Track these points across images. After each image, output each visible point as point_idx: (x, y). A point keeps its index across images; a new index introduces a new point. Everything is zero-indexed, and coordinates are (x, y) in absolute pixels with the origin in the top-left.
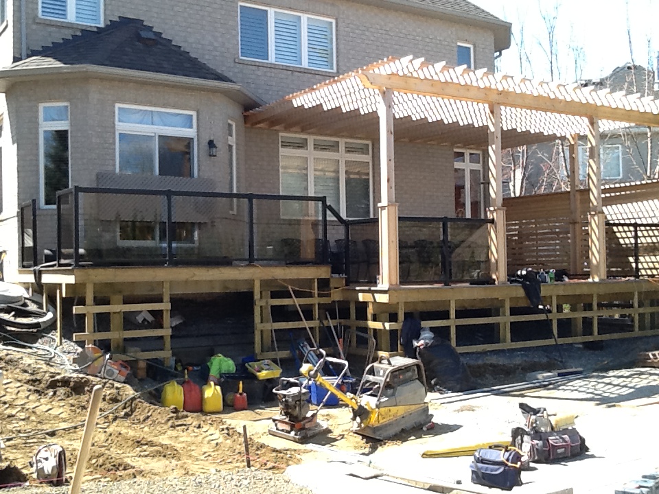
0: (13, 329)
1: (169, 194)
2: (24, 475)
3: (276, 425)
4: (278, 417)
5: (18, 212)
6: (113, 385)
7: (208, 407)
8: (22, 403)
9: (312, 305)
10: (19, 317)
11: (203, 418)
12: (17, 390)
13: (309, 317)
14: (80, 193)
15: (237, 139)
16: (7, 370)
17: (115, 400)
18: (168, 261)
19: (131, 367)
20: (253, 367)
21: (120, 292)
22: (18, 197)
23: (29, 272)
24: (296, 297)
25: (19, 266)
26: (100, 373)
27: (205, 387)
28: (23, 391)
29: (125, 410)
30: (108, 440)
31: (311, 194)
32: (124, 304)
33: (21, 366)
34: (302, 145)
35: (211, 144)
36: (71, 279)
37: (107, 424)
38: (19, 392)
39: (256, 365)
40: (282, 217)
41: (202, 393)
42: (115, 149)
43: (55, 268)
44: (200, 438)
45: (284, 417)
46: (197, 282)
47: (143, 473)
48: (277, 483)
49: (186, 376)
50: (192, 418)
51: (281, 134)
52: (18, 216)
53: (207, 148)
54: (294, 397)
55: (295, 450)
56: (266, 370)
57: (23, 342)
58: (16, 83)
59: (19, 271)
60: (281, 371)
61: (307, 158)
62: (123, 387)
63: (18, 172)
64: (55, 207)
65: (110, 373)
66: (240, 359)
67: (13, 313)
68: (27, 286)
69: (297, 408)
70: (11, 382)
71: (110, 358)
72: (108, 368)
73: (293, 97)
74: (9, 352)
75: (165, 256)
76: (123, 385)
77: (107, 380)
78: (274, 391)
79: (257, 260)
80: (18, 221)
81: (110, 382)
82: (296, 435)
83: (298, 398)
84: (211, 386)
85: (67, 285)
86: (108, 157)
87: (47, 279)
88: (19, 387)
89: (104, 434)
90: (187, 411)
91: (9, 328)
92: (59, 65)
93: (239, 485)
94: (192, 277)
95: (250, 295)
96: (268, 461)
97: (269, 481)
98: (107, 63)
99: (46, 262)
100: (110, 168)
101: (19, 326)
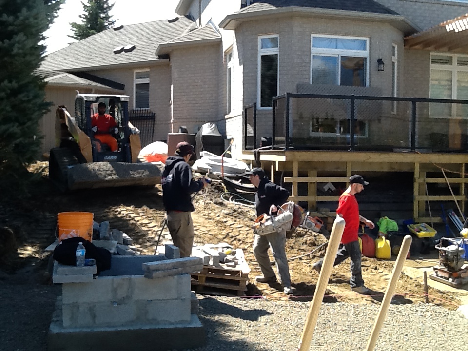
0: (241, 191)
1: (353, 98)
2: (259, 290)
3: (436, 272)
4: (438, 267)
5: (243, 112)
6: (312, 234)
7: (380, 255)
8: (251, 241)
9: (459, 184)
10: (244, 183)
11: (379, 262)
12: (246, 232)
13: (457, 193)
14: (290, 98)
15: (398, 58)
16: (239, 219)
17: (313, 244)
18: (350, 147)
19: (324, 222)
20: (414, 228)
21: (315, 168)
22: (243, 101)
23: (251, 153)
24: (447, 177)
25: (243, 149)
26: (302, 224)
27: (377, 240)
28: (251, 233)
29: (321, 252)
30: (311, 272)
31: (454, 98)
32: (318, 177)
33: (248, 216)
34: (449, 61)
35: (380, 61)
36: (283, 158)
37: (309, 261)
38: (248, 233)
39: (415, 226)
40: (431, 117)
41: (376, 245)
42: (310, 67)
43: (271, 150)
44: (377, 277)
45: (443, 267)
46: (370, 163)
47: (342, 298)
48: (454, 317)
49: (363, 232)
50: (370, 261)
51: (431, 53)
52: (243, 114)
53: (377, 63)
54: (453, 252)
55: (454, 293)
56: (424, 231)
57: (248, 200)
58: (243, 22)
59: (243, 152)
60: (436, 232)
61: (452, 71)
62: (319, 235)
63: (243, 84)
64: (271, 108)
65: (309, 225)
66: (401, 221)
67: (240, 180)
68: (248, 163)
69: (455, 262)
70: (242, 227)
71: (309, 215)
72: (308, 221)
73: (446, 23)
74: (240, 206)
75: (348, 144)
76: (318, 234)
77: (307, 230)
78: (436, 247)
79: (417, 148)
80: (243, 118)
81: (310, 231)
82: (453, 281)
83: (456, 254)
84: (382, 240)
85: (279, 162)
86: (305, 73)
87: (264, 158)
88: (247, 230)
89: (308, 268)
90: (366, 257)
91: (238, 190)
92: (273, 8)
93: (424, 315)
94: (368, 159)
95: (411, 174)
96: (434, 299)
97: (446, 315)
98: (306, 5)
99: (262, 146)
100: (307, 81)
101: (246, 189)
